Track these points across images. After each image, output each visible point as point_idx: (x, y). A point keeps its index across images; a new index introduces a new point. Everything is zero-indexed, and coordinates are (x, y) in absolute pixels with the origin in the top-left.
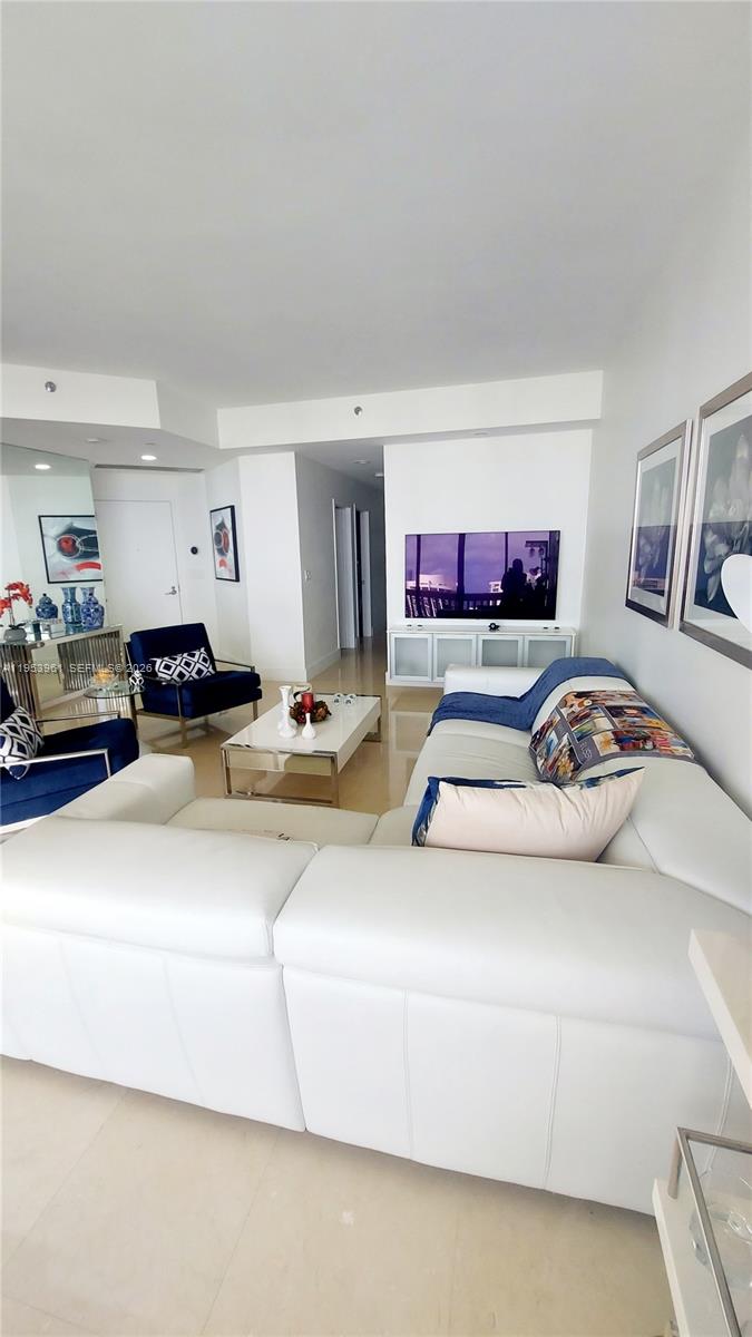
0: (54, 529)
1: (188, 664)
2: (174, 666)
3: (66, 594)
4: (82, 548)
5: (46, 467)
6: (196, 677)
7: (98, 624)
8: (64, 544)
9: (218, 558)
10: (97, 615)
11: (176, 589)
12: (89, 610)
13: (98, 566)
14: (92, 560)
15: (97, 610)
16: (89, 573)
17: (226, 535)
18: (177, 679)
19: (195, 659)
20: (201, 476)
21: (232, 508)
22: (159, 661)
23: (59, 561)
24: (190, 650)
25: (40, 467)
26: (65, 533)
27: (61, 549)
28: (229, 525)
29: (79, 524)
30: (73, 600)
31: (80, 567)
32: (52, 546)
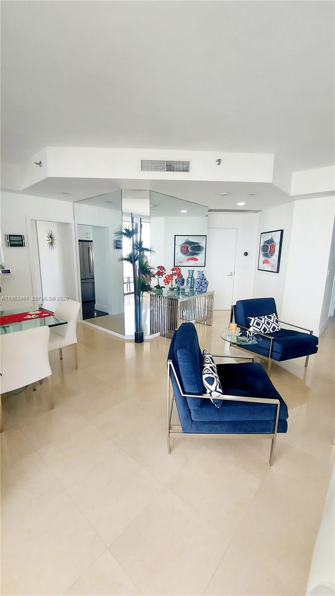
0: (180, 241)
1: (268, 323)
2: (262, 324)
3: (189, 273)
4: (190, 251)
5: (186, 211)
6: (272, 331)
7: (205, 290)
8: (183, 248)
9: (262, 258)
10: (205, 285)
11: (233, 274)
12: (202, 283)
13: (196, 260)
14: (194, 257)
15: (206, 283)
16: (192, 263)
17: (273, 247)
18: (263, 332)
19: (272, 320)
20: (258, 214)
21: (282, 231)
22: (253, 319)
23: (180, 256)
24: (268, 314)
25: (183, 211)
26: (185, 243)
27: (182, 251)
28: (277, 240)
29: (191, 239)
30: (192, 277)
31: (188, 260)
32: (178, 249)
